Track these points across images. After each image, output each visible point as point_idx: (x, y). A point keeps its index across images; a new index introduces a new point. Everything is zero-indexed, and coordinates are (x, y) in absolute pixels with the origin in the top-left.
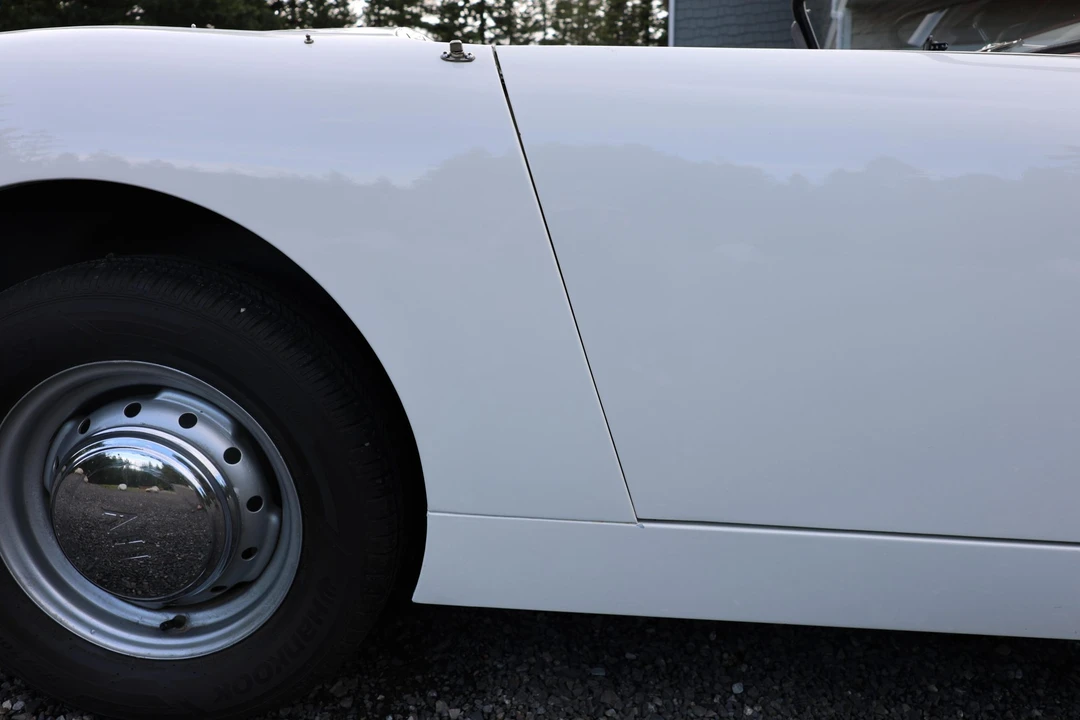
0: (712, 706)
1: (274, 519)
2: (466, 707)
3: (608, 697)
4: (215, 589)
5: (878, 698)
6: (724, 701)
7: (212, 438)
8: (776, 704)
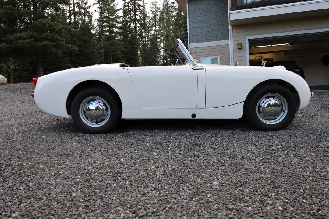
1: (107, 112)
4: (101, 120)
7: (101, 104)
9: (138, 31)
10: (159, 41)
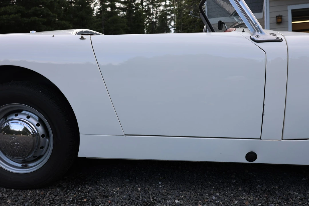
1: (47, 140)
4: (34, 157)
6: (155, 185)
7: (34, 121)
9: (145, 6)
10: (169, 19)
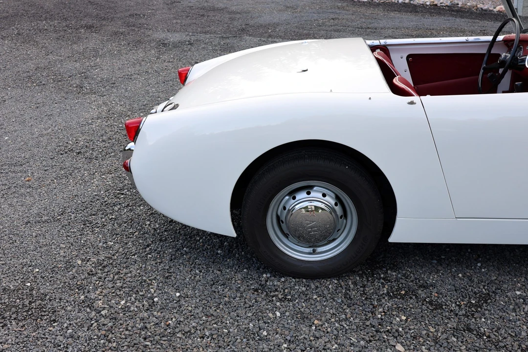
0: (472, 269)
1: (345, 221)
2: (397, 272)
3: (440, 268)
5: (523, 266)
6: (475, 268)
7: (330, 200)
8: (492, 268)
